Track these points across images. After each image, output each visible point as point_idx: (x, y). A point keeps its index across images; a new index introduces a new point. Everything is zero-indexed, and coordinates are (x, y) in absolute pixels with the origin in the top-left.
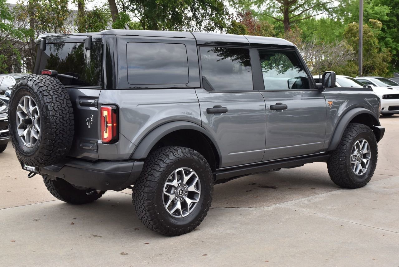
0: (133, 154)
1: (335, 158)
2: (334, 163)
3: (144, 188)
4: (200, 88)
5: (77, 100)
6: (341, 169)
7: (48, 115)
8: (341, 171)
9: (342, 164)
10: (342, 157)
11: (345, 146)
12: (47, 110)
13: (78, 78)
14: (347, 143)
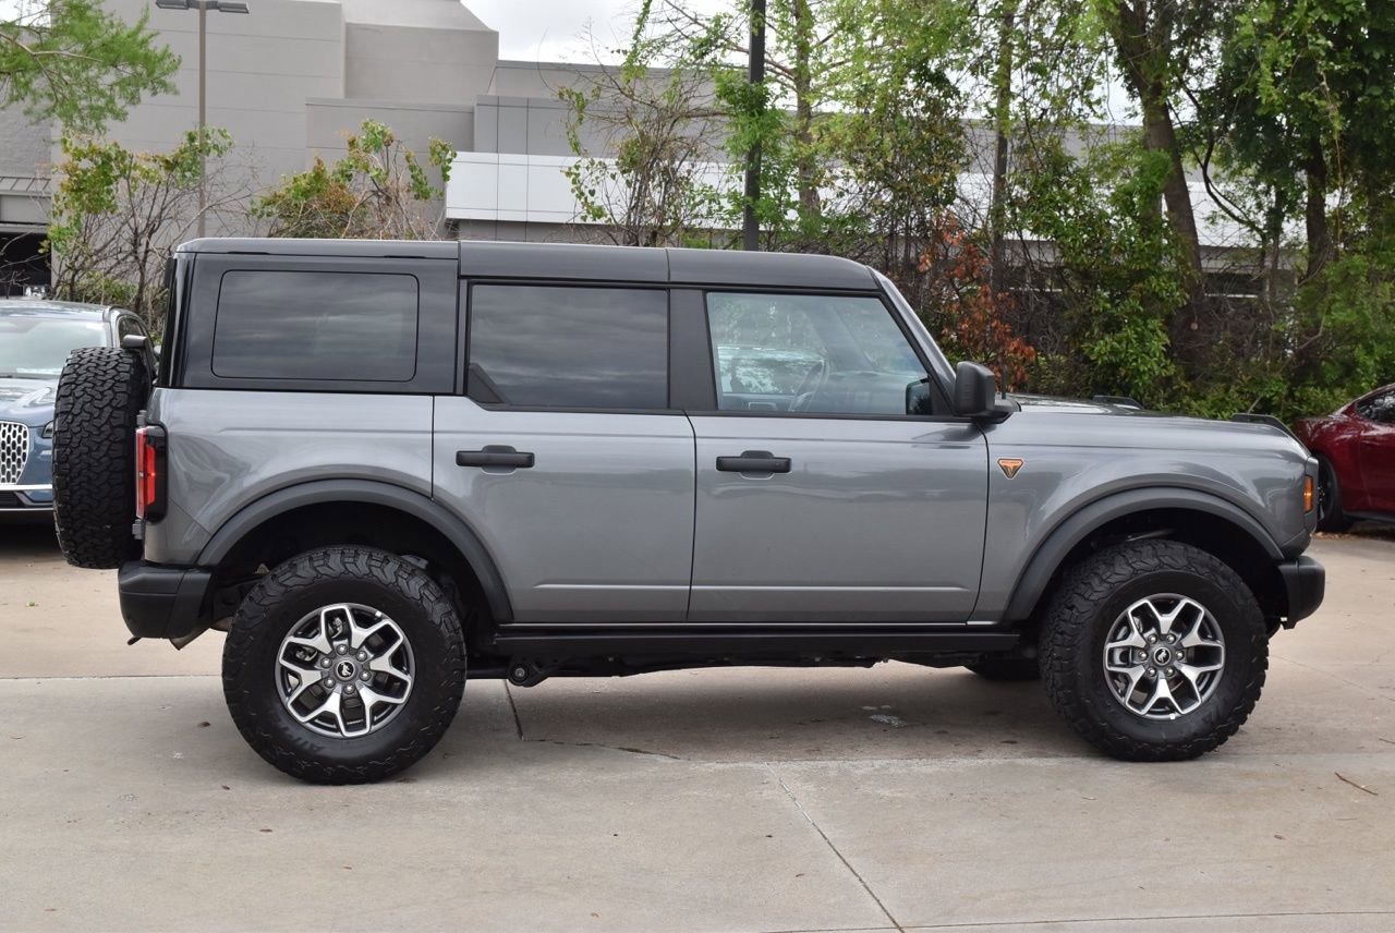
0: (200, 554)
4: (454, 394)
9: (1059, 669)
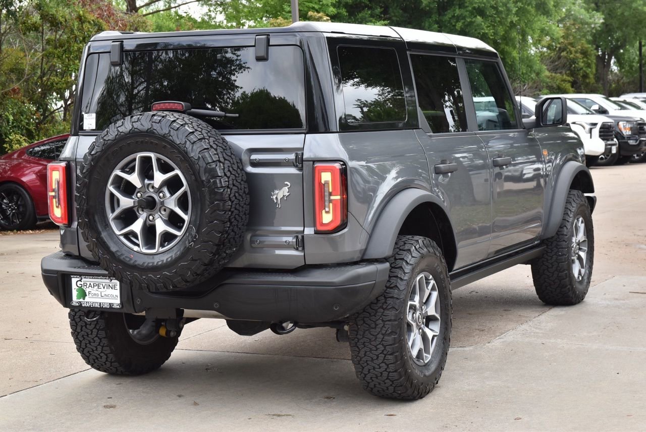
0: (365, 251)
1: (550, 251)
2: (547, 260)
3: (383, 312)
4: (418, 128)
5: (245, 158)
6: (561, 270)
7: (219, 185)
8: (560, 274)
9: (564, 261)
10: (563, 248)
11: (565, 228)
12: (215, 176)
13: (239, 115)
14: (567, 222)
